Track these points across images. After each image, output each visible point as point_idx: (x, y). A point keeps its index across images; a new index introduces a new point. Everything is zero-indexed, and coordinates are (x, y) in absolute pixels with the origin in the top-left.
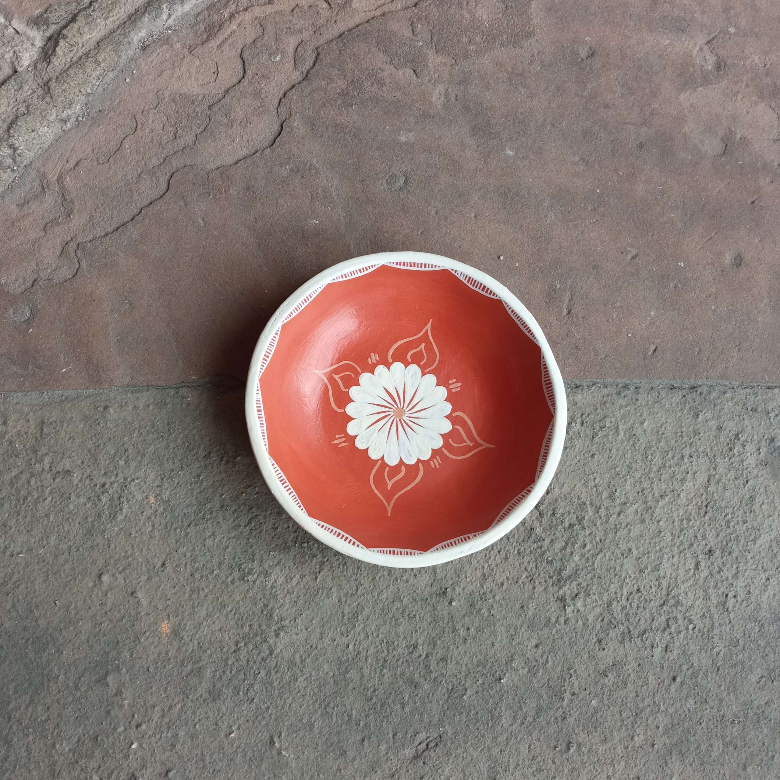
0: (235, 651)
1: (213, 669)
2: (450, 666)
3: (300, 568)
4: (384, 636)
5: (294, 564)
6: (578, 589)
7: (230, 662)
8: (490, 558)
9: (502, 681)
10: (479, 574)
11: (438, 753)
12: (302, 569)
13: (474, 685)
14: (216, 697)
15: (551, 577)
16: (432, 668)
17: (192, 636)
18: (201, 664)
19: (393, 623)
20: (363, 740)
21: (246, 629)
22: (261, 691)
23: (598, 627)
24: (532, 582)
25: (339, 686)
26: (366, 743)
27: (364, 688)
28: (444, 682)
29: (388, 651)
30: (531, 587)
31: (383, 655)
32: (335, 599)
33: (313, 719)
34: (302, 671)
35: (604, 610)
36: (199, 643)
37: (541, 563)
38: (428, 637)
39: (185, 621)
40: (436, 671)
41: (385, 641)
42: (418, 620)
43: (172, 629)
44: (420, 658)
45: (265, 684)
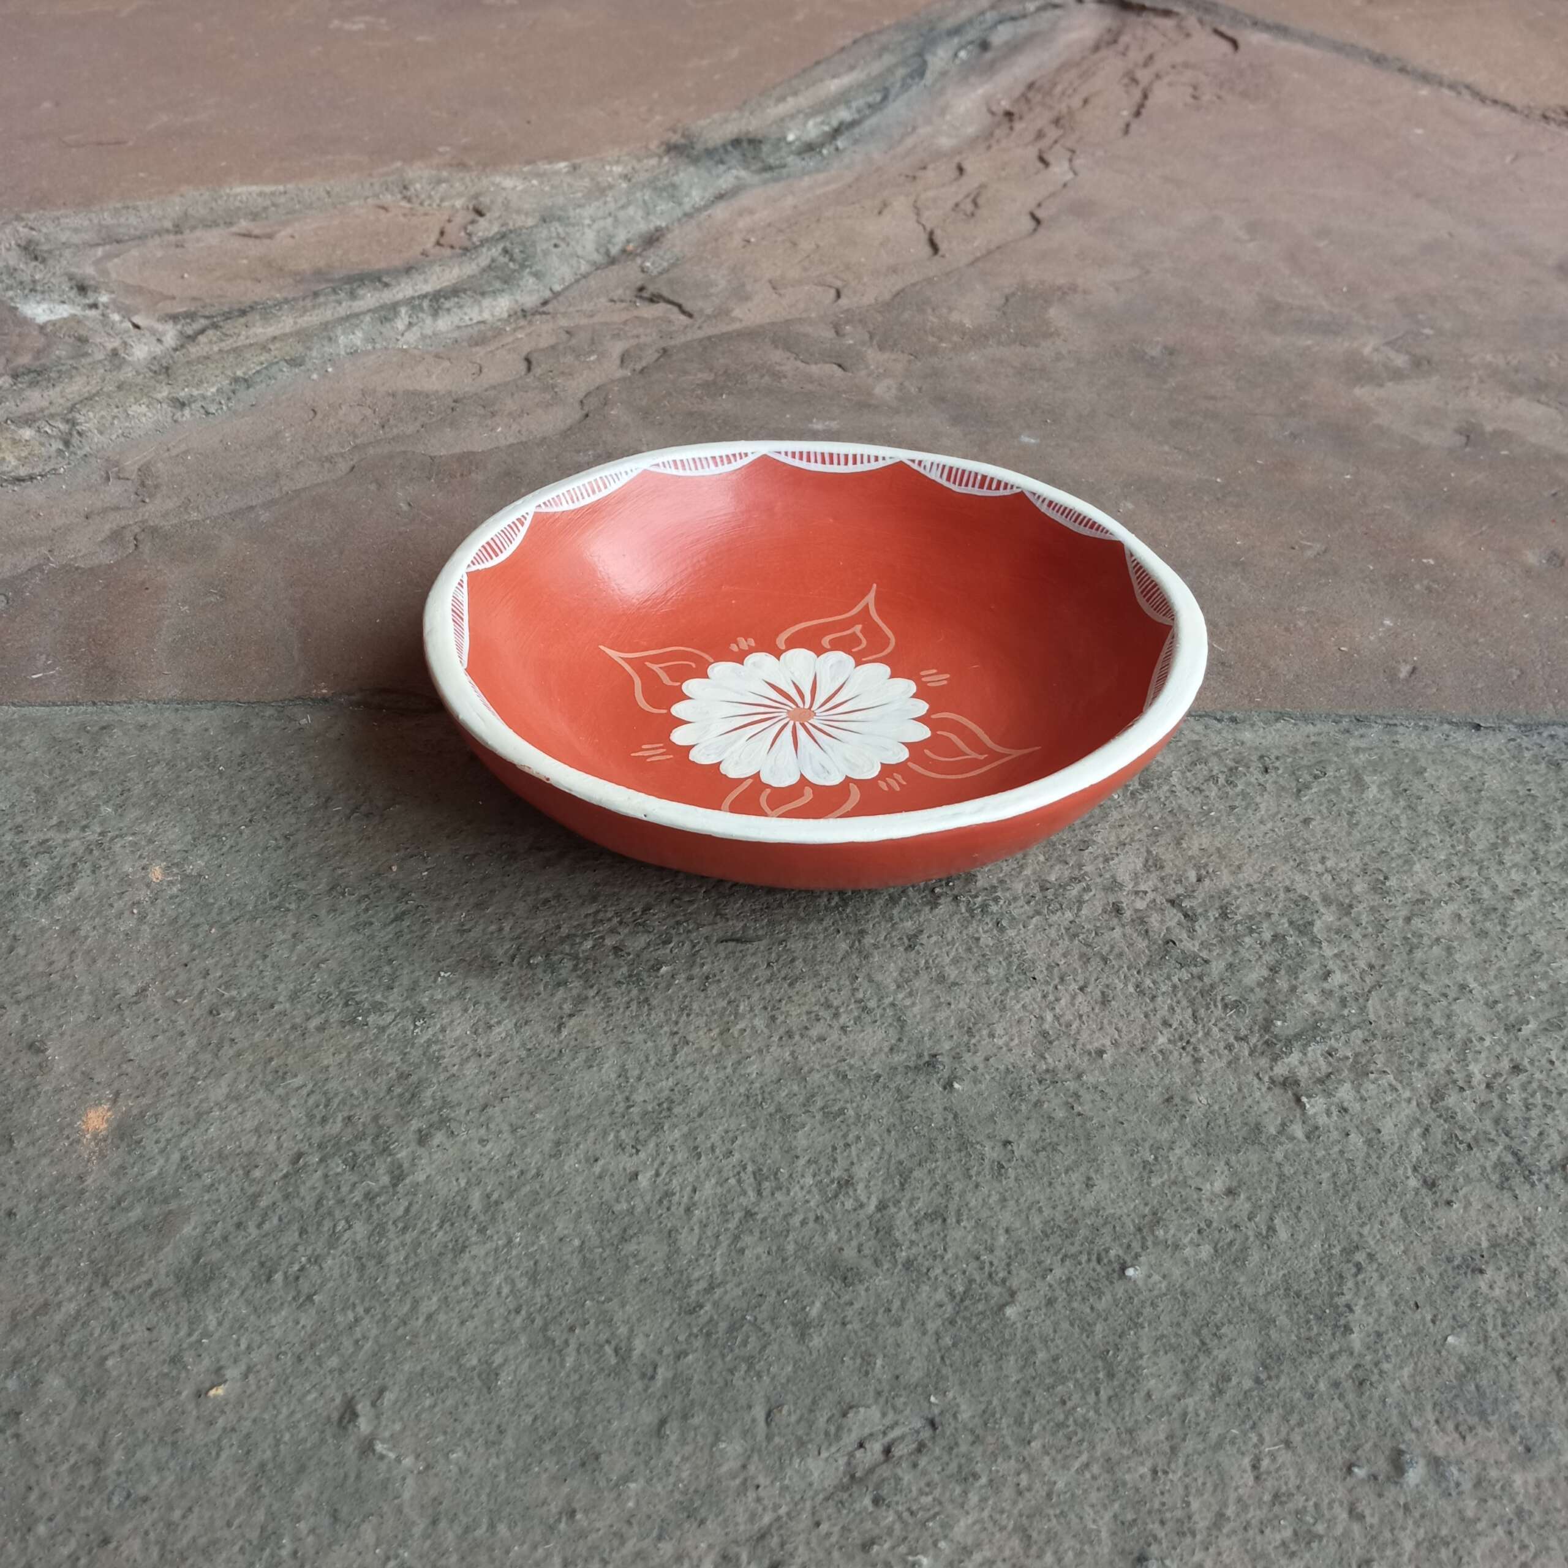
0: (285, 1176)
1: (208, 1217)
2: (956, 1234)
3: (517, 1008)
4: (747, 1155)
5: (504, 999)
6: (1330, 1064)
7: (264, 1202)
9: (1130, 1272)
10: (1029, 1032)
11: (924, 1473)
12: (523, 1008)
13: (1039, 1284)
14: (195, 1285)
15: (1244, 1039)
16: (898, 1234)
17: (168, 1141)
18: (173, 1205)
19: (777, 1126)
20: (663, 1422)
21: (335, 1127)
22: (344, 1277)
23: (1416, 1150)
24: (1190, 1048)
25: (598, 1274)
26: (672, 1431)
27: (678, 1282)
28: (938, 1271)
29: (759, 1193)
30: (1186, 1060)
31: (743, 1201)
32: (609, 1071)
33: (498, 1359)
34: (482, 1230)
35: (1423, 1112)
36: (183, 1158)
37: (1208, 1008)
38: (883, 1161)
39: (160, 1106)
40: (912, 1242)
41: (750, 1168)
42: (851, 1120)
43: (115, 1124)
44: (861, 1212)
45: (360, 1258)
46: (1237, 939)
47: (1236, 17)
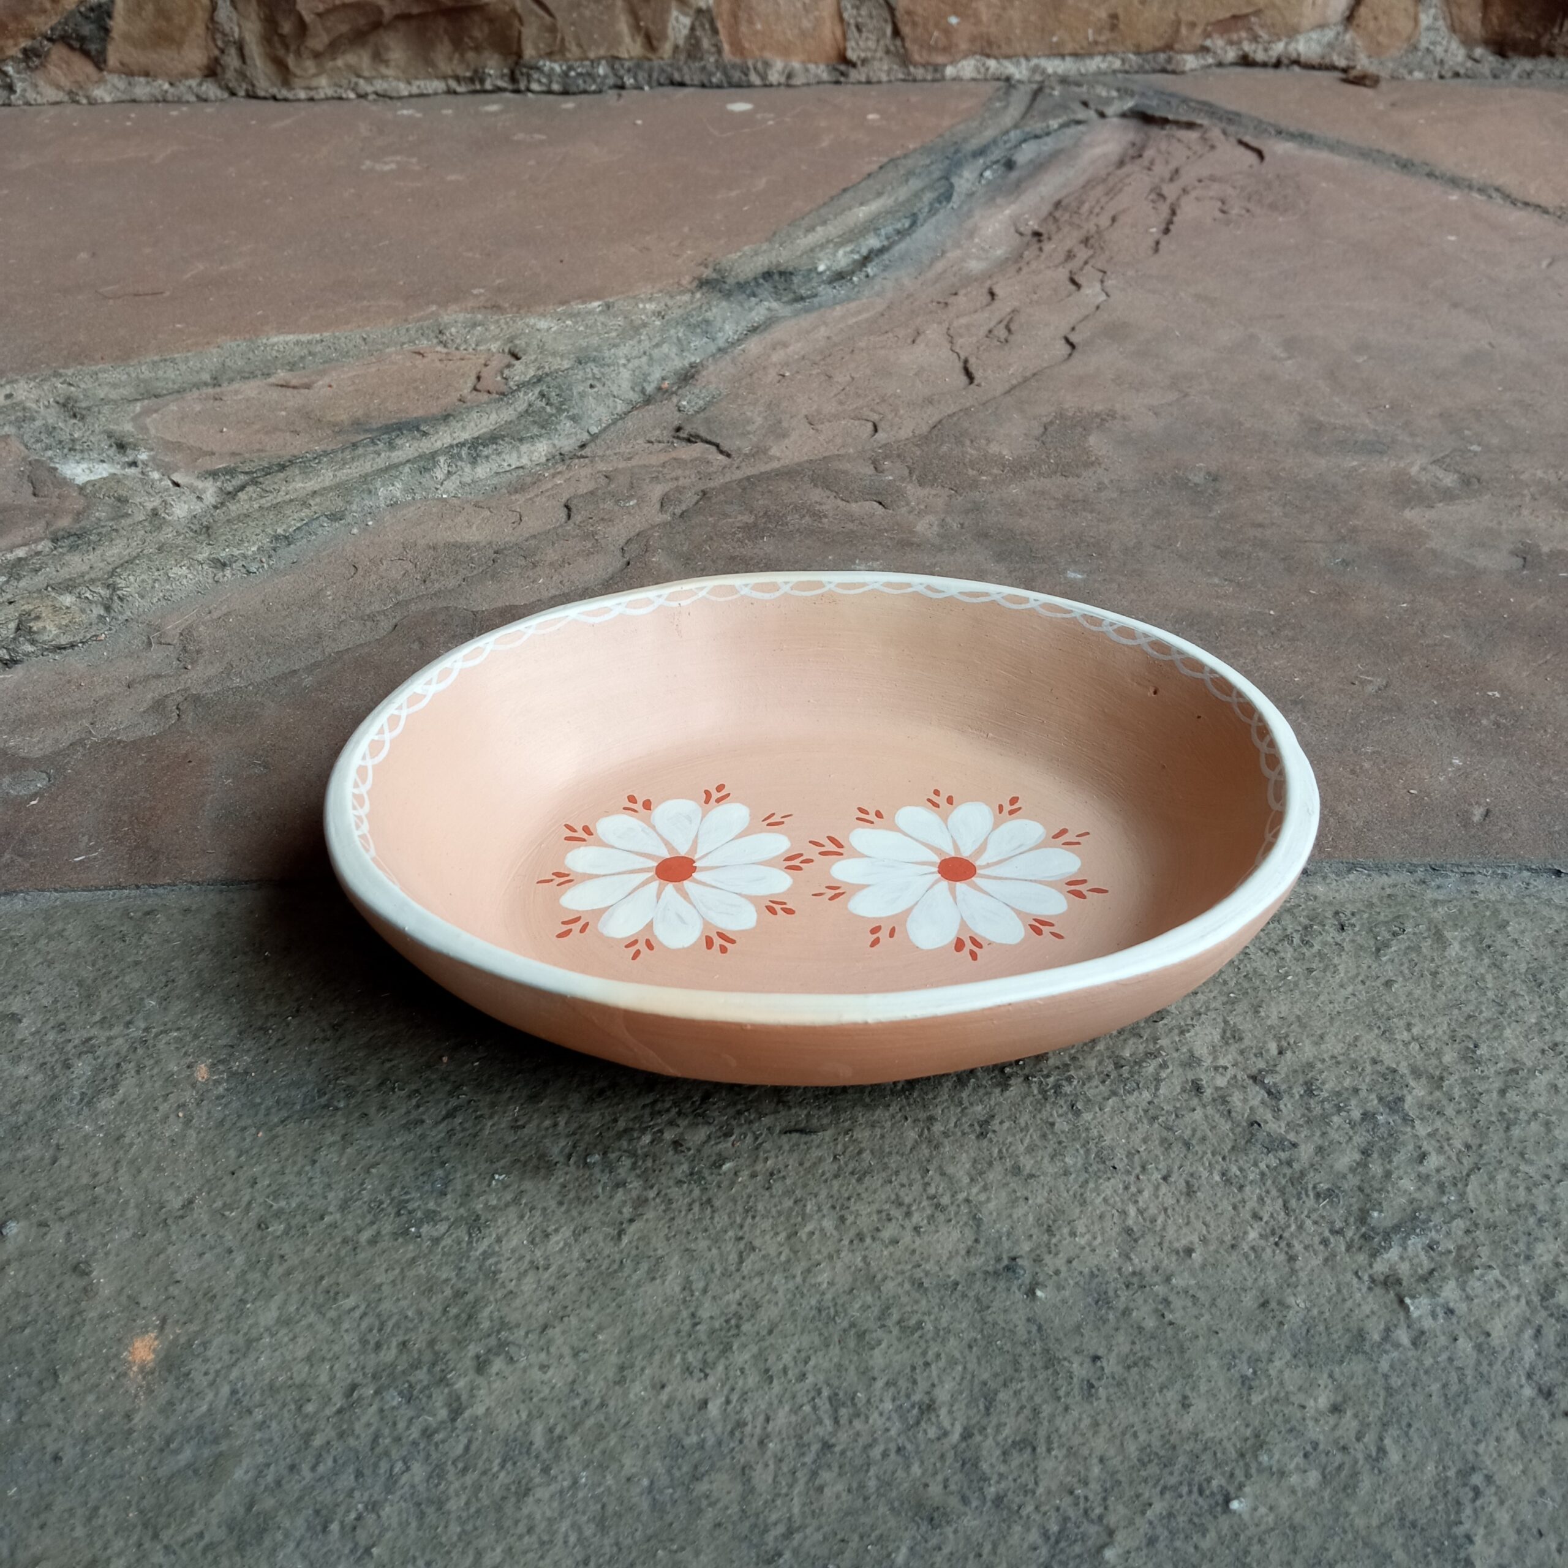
0: (339, 1411)
1: (260, 1459)
2: (1047, 1464)
3: (574, 1213)
4: (821, 1377)
5: (561, 1203)
6: (1432, 1259)
7: (318, 1441)
8: (1140, 1192)
9: (1235, 1505)
10: (1113, 1230)
12: (581, 1214)
13: (1139, 1520)
14: (247, 1537)
15: (1339, 1232)
16: (985, 1466)
17: (217, 1372)
18: (224, 1446)
19: (852, 1343)
21: (389, 1354)
22: (404, 1525)
23: (1529, 1354)
24: (1283, 1244)
25: (669, 1518)
27: (754, 1526)
28: (1029, 1508)
29: (836, 1421)
30: (1281, 1257)
31: (820, 1430)
32: (672, 1283)
34: (546, 1470)
35: (1534, 1310)
36: (234, 1392)
37: (1299, 1198)
38: (965, 1383)
39: (208, 1334)
40: (1001, 1476)
41: (826, 1393)
42: (929, 1336)
43: (162, 1355)
44: (945, 1441)
45: (418, 1504)
46: (1325, 1118)
47: (1260, 127)
